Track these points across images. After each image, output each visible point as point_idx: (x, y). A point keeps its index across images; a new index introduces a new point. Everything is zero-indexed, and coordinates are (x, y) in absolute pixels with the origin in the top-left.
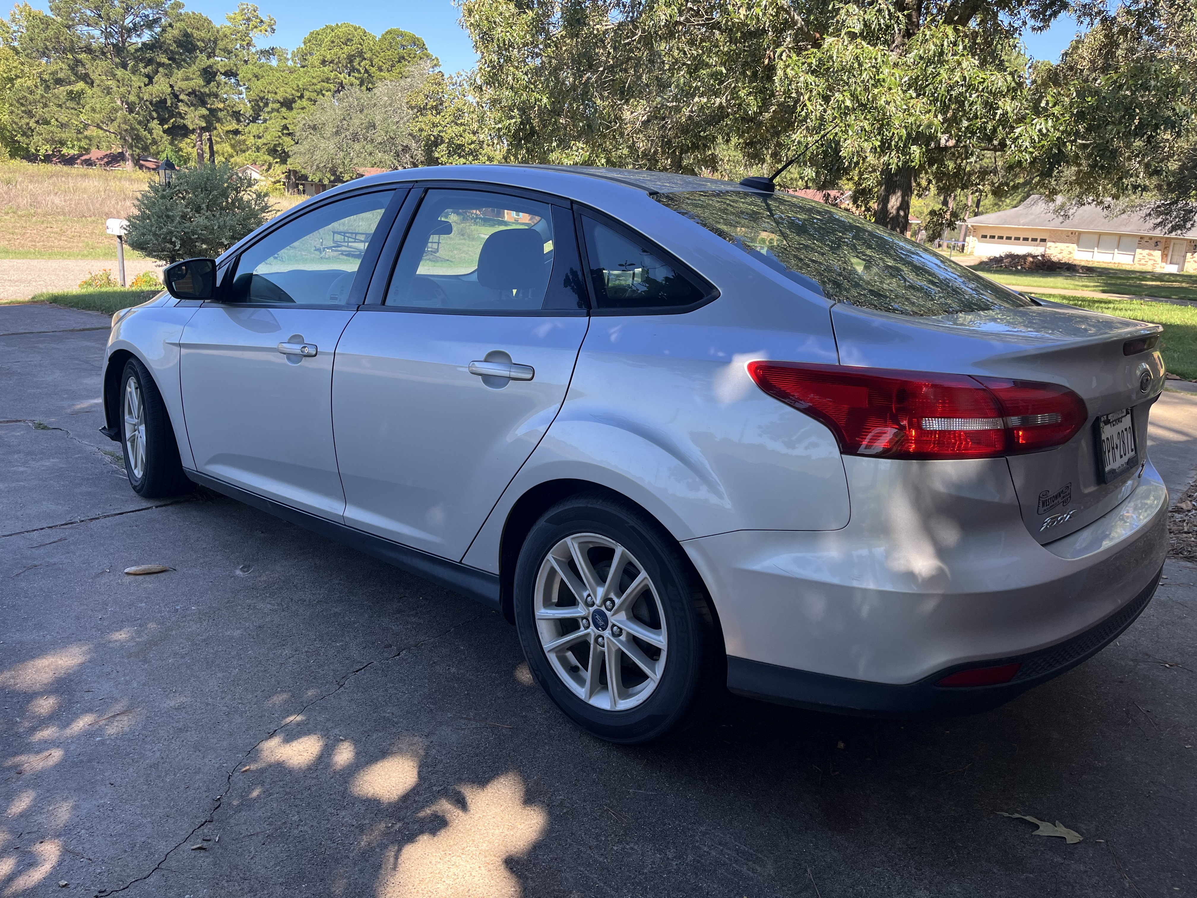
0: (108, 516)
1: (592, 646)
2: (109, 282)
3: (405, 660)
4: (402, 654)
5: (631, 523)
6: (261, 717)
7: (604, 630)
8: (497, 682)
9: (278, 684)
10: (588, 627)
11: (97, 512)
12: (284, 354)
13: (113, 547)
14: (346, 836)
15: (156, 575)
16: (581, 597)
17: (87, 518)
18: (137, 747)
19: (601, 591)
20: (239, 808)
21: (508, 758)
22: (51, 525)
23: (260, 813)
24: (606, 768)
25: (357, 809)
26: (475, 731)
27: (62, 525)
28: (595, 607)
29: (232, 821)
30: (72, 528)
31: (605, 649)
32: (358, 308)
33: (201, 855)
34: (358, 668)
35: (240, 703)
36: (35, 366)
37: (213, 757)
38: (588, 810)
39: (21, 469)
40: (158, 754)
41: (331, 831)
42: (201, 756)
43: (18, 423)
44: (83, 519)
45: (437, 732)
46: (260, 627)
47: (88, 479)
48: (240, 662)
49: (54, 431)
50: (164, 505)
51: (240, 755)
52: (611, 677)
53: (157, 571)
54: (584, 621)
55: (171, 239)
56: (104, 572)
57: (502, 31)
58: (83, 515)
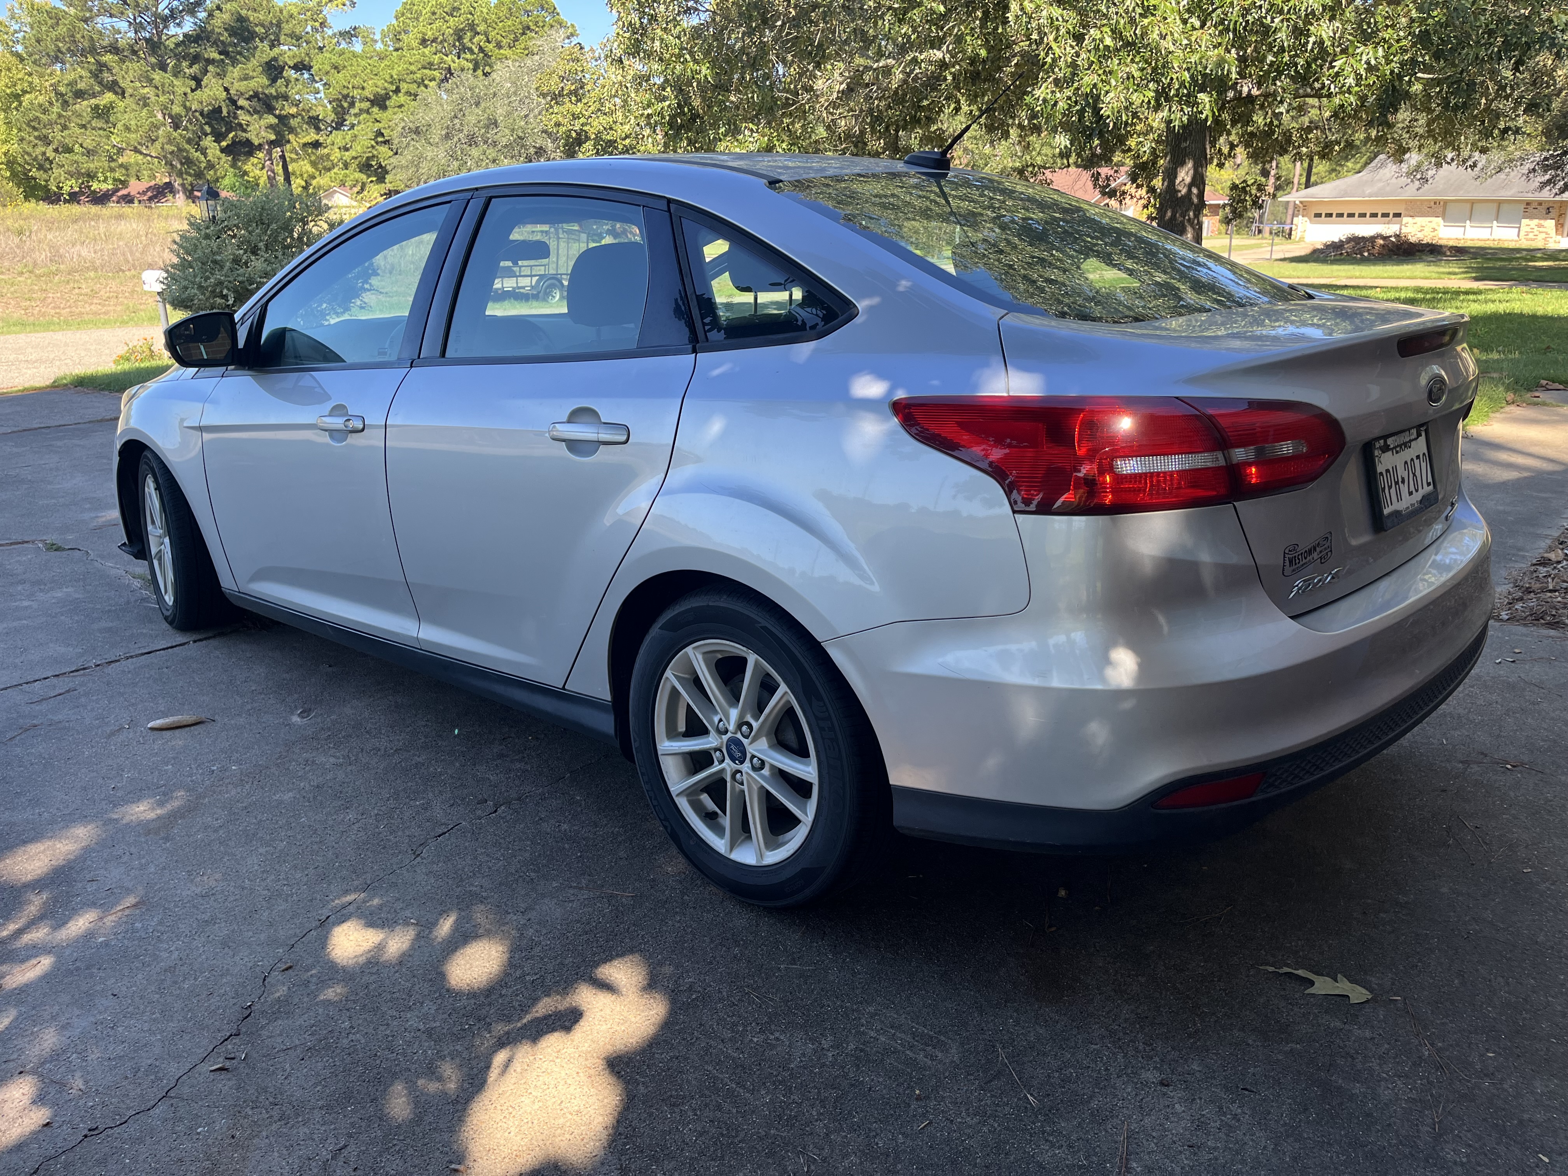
0: (132, 657)
1: (729, 785)
2: (152, 354)
3: (503, 818)
4: (499, 811)
5: (764, 623)
6: (311, 901)
7: (742, 763)
8: (620, 839)
9: (337, 857)
10: (723, 761)
11: (119, 652)
12: (326, 430)
13: (135, 696)
14: (409, 1044)
15: (188, 729)
16: (711, 722)
17: (104, 661)
18: (150, 947)
19: (734, 714)
20: (274, 1016)
21: (626, 934)
22: (57, 673)
23: (300, 1021)
24: (752, 939)
25: (426, 1008)
26: (586, 902)
27: (72, 672)
28: (729, 735)
29: (264, 1033)
30: (84, 675)
31: (745, 787)
32: (412, 363)
33: (222, 1077)
34: (441, 831)
35: (285, 885)
36: (51, 470)
37: (246, 954)
38: (725, 994)
39: (26, 603)
40: (176, 954)
41: (390, 1038)
42: (231, 953)
43: (25, 545)
44: (99, 663)
45: (537, 907)
46: (318, 787)
47: (110, 611)
48: (289, 833)
49: (70, 552)
50: (205, 639)
51: (281, 951)
52: (755, 823)
53: (190, 723)
54: (718, 753)
55: (222, 292)
56: (122, 728)
58: (99, 658)
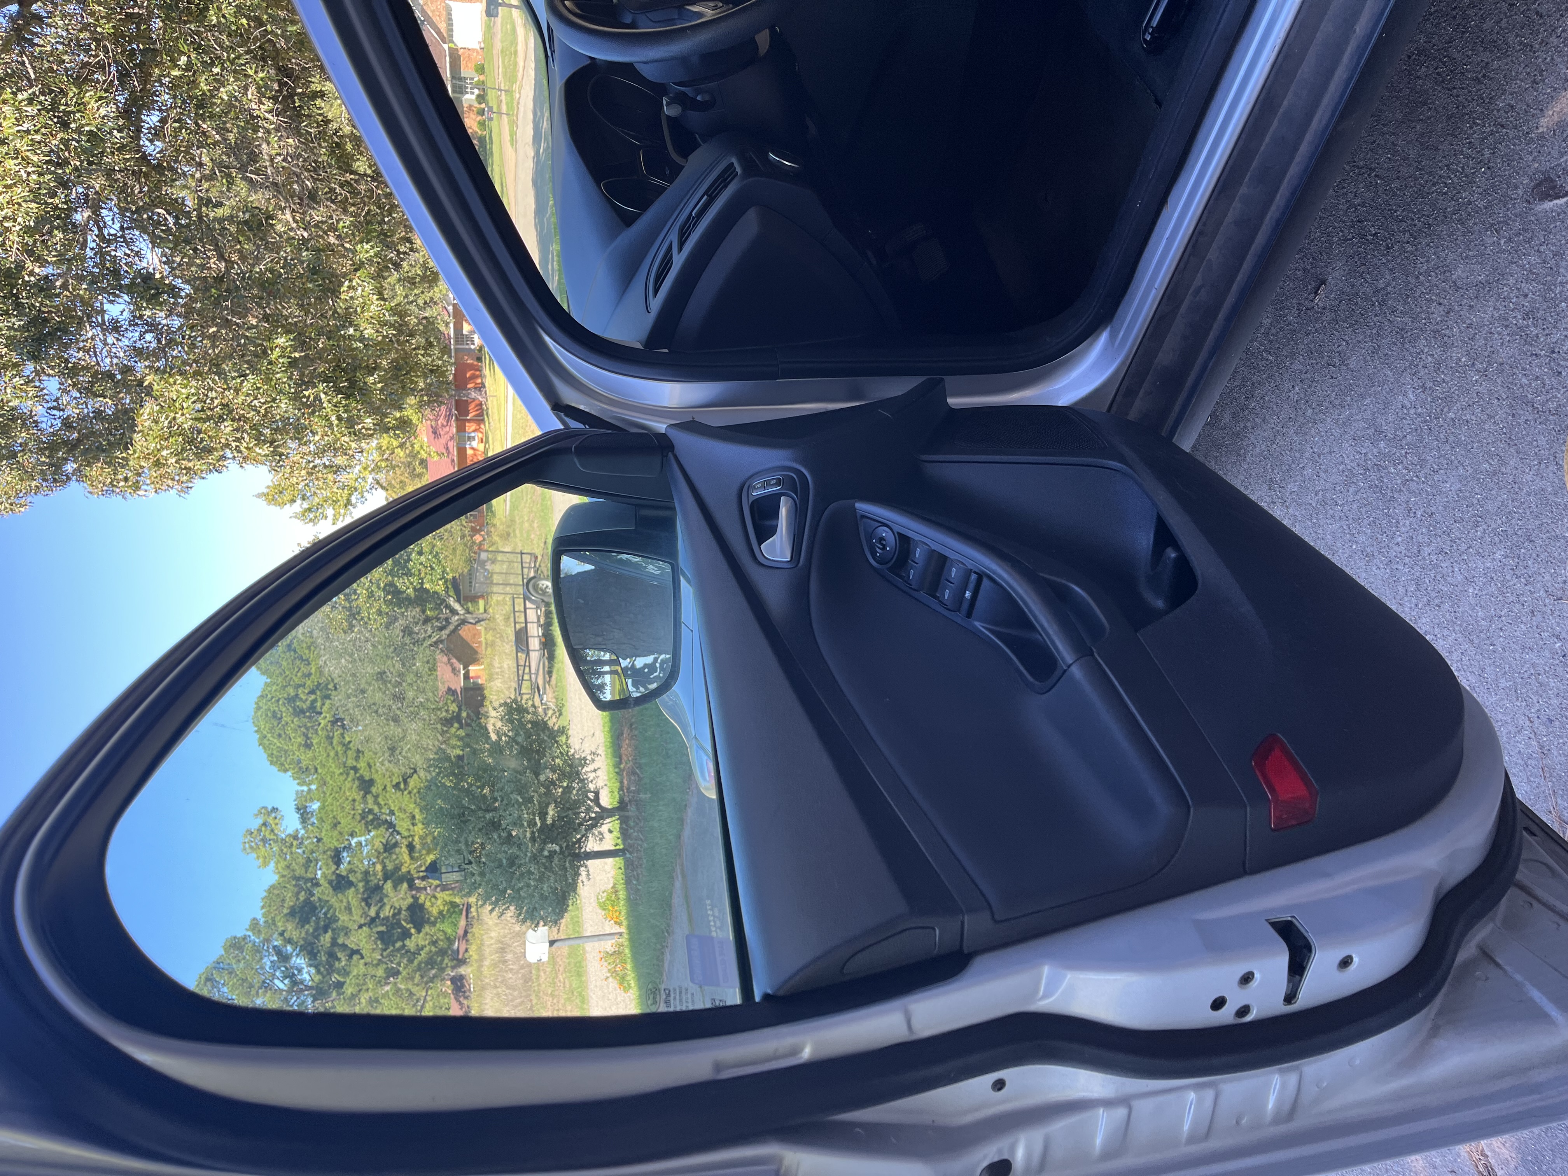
2: (617, 953)
55: (546, 857)
57: (183, 415)
